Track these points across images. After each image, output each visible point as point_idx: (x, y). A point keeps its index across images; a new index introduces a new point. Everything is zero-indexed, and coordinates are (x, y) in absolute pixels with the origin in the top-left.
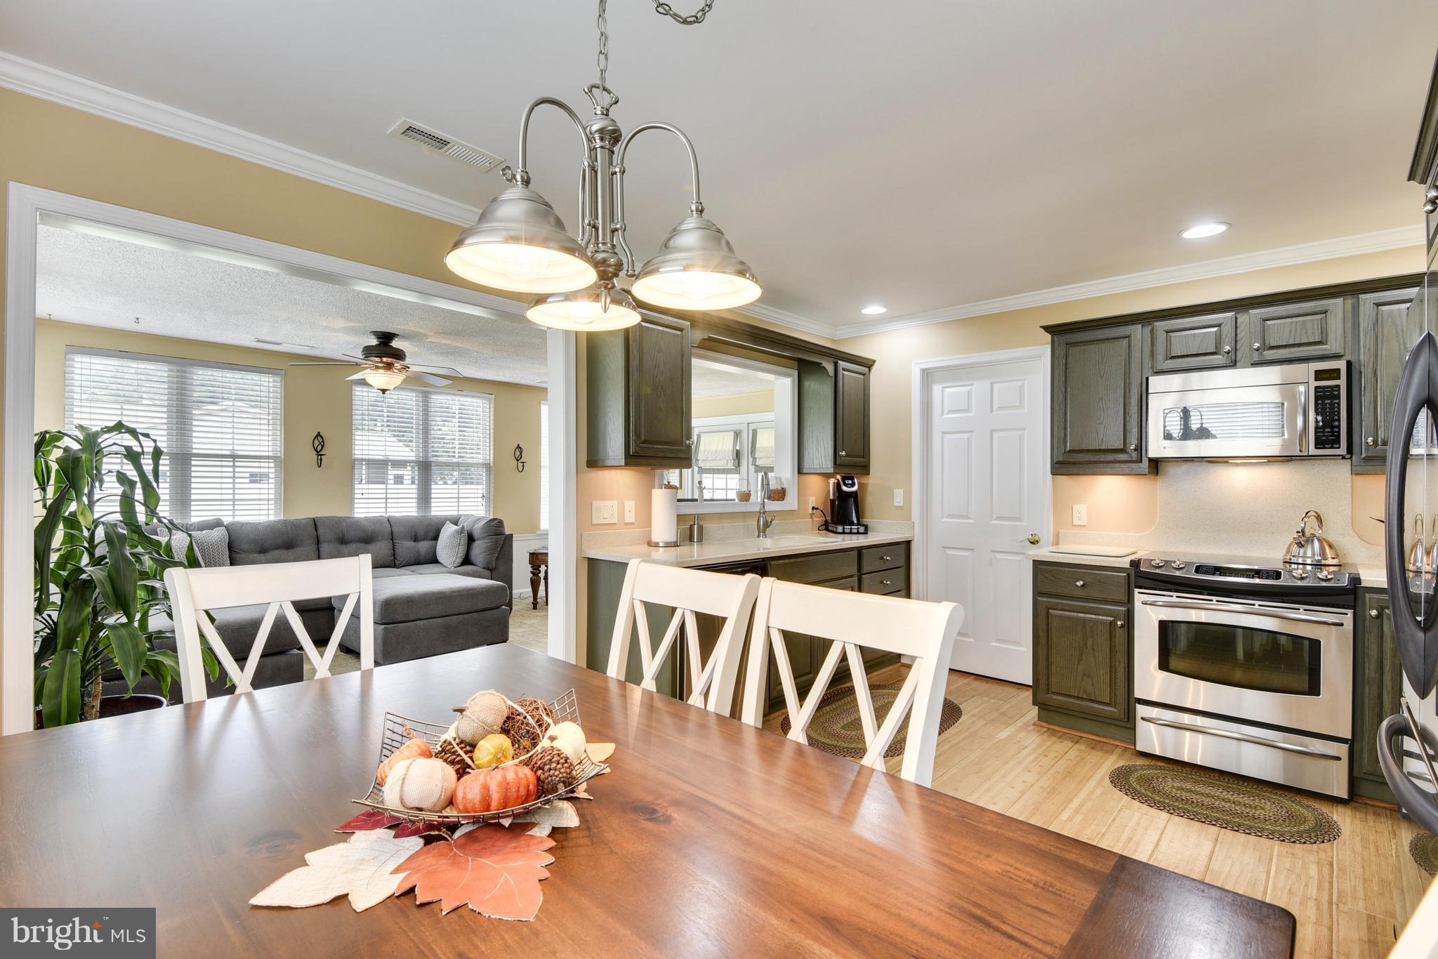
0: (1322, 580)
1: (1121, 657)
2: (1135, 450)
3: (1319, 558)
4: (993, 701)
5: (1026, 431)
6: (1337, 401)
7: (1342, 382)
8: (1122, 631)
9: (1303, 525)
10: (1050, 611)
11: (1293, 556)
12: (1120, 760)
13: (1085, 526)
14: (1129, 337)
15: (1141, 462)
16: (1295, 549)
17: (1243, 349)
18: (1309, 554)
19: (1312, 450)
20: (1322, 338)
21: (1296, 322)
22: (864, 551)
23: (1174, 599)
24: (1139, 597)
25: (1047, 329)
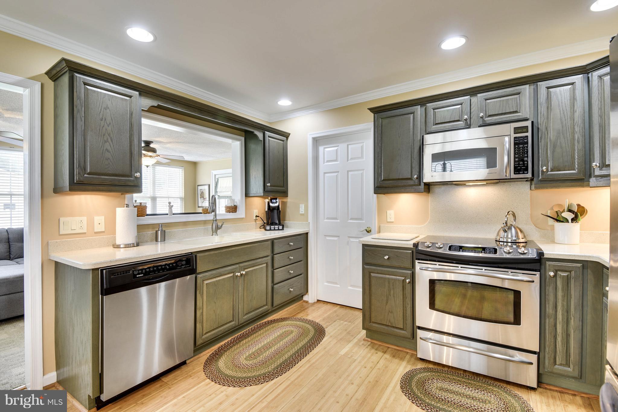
0: (521, 254)
1: (409, 301)
2: (417, 178)
3: (515, 238)
4: (346, 323)
5: (364, 171)
6: (526, 145)
7: (529, 134)
8: (409, 285)
9: (506, 220)
10: (371, 274)
11: (501, 237)
12: (408, 366)
13: (393, 222)
14: (413, 113)
15: (420, 185)
16: (502, 233)
17: (474, 117)
18: (510, 236)
19: (513, 176)
20: (517, 109)
21: (503, 100)
22: (275, 241)
23: (437, 267)
24: (418, 265)
25: (371, 110)
